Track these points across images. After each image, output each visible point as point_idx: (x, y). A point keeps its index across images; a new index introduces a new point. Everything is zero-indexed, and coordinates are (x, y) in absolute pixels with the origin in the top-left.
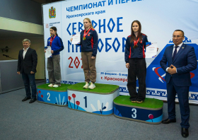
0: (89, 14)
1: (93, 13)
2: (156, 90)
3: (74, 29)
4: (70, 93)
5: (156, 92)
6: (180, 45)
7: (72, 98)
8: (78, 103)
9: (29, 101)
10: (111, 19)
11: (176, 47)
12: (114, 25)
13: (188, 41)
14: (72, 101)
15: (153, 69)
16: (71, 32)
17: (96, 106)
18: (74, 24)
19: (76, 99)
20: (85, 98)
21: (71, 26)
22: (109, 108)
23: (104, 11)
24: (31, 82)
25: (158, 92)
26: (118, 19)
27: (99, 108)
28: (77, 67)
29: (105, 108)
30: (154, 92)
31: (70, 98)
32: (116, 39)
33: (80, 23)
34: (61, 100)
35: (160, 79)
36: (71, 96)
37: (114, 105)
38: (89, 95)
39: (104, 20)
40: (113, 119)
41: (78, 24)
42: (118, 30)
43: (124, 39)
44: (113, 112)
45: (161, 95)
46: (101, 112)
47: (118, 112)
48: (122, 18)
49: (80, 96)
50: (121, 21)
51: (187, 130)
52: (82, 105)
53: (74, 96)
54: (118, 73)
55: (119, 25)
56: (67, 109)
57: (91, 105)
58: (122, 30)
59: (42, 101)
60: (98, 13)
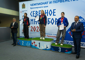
0: (41, 7)
3: (33, 14)
4: (33, 41)
7: (34, 43)
8: (36, 45)
10: (51, 10)
12: (52, 12)
14: (33, 45)
15: (69, 32)
16: (32, 15)
17: (44, 47)
18: (33, 12)
20: (39, 43)
21: (32, 12)
22: (49, 47)
23: (48, 6)
24: (15, 37)
26: (54, 10)
27: (45, 48)
28: (35, 31)
29: (48, 47)
31: (32, 43)
32: (53, 19)
33: (36, 11)
34: (28, 44)
36: (33, 43)
37: (52, 46)
38: (41, 42)
39: (48, 10)
40: (51, 52)
41: (35, 12)
42: (54, 15)
43: (56, 19)
44: (51, 49)
46: (46, 49)
47: (53, 49)
48: (55, 10)
49: (37, 42)
50: (55, 11)
52: (38, 46)
53: (34, 42)
54: (53, 34)
55: (54, 12)
56: (31, 48)
57: (42, 46)
58: (55, 15)
59: (20, 45)
60: (45, 7)
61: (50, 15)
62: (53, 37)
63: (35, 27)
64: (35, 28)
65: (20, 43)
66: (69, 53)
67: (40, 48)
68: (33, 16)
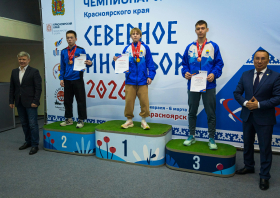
0: (123, 12)
1: (129, 12)
2: (224, 132)
3: (96, 35)
4: (100, 136)
5: (224, 135)
6: (264, 71)
7: (104, 143)
8: (113, 150)
10: (159, 24)
11: (259, 73)
12: (163, 32)
13: (274, 62)
14: (103, 147)
15: (221, 101)
16: (93, 41)
17: (141, 153)
18: (96, 27)
19: (110, 145)
20: (125, 142)
21: (92, 30)
22: (159, 156)
23: (148, 10)
24: (32, 121)
25: (227, 135)
26: (170, 23)
27: (146, 156)
28: (101, 97)
29: (154, 156)
30: (221, 134)
31: (100, 143)
32: (166, 55)
33: (106, 27)
34: (84, 145)
35: (230, 116)
36: (102, 140)
37: (167, 152)
38: (130, 139)
39: (148, 24)
40: (165, 170)
41: (103, 28)
42: (170, 42)
43: (178, 55)
44: (165, 162)
45: (231, 140)
46: (148, 162)
47: (173, 161)
48: (176, 22)
49: (116, 140)
50: (173, 26)
51: (267, 181)
52: (119, 153)
53: (107, 139)
54: (167, 106)
55: (170, 32)
56: (94, 159)
57: (134, 152)
58: (175, 42)
59: (53, 148)
60: (137, 12)
61: (158, 42)
62: (168, 116)
63: (101, 82)
64: (101, 86)
65: (53, 141)
67: (127, 159)
68: (96, 44)
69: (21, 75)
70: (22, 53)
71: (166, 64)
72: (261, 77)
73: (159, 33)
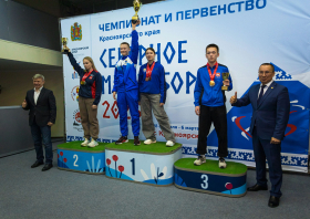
1: (141, 34)
2: (237, 151)
3: (111, 58)
4: (109, 154)
5: (237, 154)
7: (113, 162)
8: (121, 168)
9: (41, 167)
10: (169, 44)
11: (264, 87)
12: (174, 52)
13: (286, 77)
14: (112, 166)
15: (233, 119)
16: (107, 64)
17: (149, 173)
18: (110, 50)
19: (119, 163)
20: (133, 161)
21: (107, 53)
22: (167, 175)
23: (158, 32)
25: (240, 154)
26: (180, 43)
27: (154, 175)
28: (116, 117)
29: (162, 174)
30: (235, 153)
31: (109, 162)
32: (177, 74)
34: (94, 164)
35: (243, 134)
36: (111, 159)
37: (176, 171)
38: (138, 157)
39: (159, 45)
40: (173, 190)
41: (117, 50)
42: (180, 61)
43: (188, 74)
44: (173, 181)
45: (245, 159)
46: (156, 181)
47: (181, 180)
48: (185, 42)
50: (184, 47)
52: (127, 172)
53: (115, 158)
54: (179, 126)
55: (180, 52)
56: (104, 178)
57: (142, 171)
58: (186, 61)
59: (65, 166)
60: (148, 34)
61: (169, 62)
62: (180, 135)
63: (115, 103)
65: (65, 160)
66: (236, 191)
67: (135, 178)
68: (111, 66)
69: (36, 95)
70: (37, 75)
71: (177, 83)
72: (265, 90)
73: (169, 53)
